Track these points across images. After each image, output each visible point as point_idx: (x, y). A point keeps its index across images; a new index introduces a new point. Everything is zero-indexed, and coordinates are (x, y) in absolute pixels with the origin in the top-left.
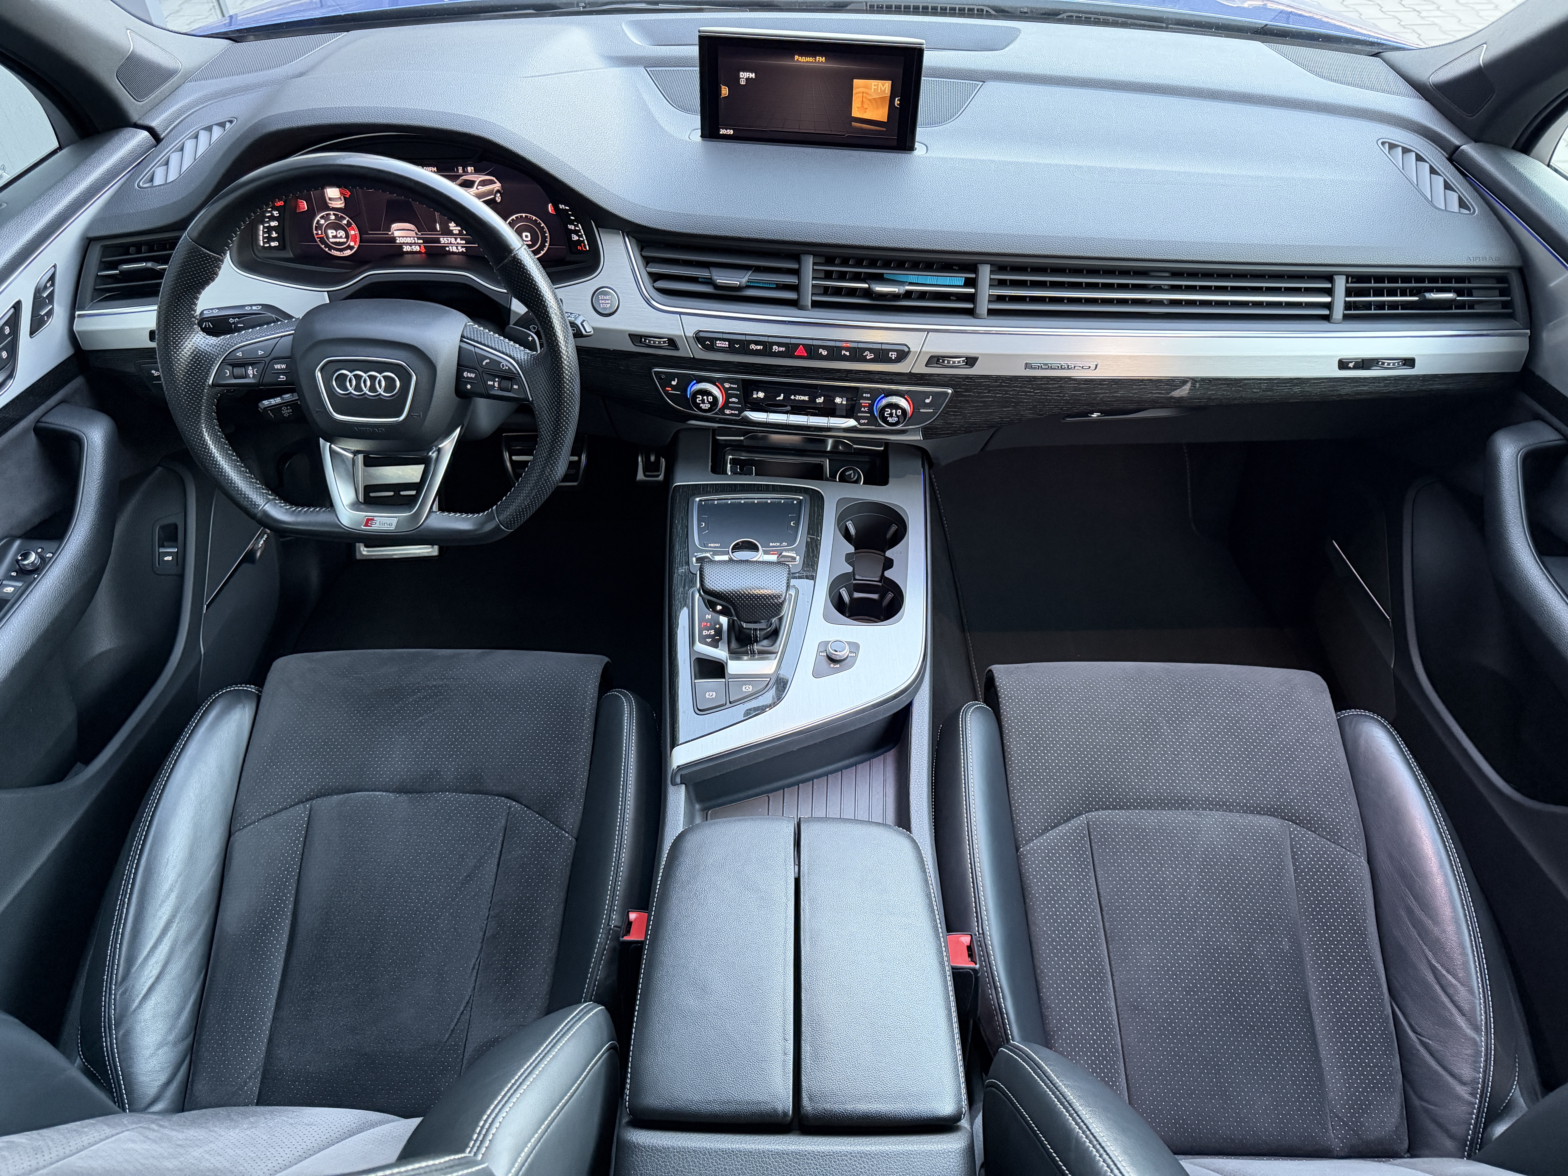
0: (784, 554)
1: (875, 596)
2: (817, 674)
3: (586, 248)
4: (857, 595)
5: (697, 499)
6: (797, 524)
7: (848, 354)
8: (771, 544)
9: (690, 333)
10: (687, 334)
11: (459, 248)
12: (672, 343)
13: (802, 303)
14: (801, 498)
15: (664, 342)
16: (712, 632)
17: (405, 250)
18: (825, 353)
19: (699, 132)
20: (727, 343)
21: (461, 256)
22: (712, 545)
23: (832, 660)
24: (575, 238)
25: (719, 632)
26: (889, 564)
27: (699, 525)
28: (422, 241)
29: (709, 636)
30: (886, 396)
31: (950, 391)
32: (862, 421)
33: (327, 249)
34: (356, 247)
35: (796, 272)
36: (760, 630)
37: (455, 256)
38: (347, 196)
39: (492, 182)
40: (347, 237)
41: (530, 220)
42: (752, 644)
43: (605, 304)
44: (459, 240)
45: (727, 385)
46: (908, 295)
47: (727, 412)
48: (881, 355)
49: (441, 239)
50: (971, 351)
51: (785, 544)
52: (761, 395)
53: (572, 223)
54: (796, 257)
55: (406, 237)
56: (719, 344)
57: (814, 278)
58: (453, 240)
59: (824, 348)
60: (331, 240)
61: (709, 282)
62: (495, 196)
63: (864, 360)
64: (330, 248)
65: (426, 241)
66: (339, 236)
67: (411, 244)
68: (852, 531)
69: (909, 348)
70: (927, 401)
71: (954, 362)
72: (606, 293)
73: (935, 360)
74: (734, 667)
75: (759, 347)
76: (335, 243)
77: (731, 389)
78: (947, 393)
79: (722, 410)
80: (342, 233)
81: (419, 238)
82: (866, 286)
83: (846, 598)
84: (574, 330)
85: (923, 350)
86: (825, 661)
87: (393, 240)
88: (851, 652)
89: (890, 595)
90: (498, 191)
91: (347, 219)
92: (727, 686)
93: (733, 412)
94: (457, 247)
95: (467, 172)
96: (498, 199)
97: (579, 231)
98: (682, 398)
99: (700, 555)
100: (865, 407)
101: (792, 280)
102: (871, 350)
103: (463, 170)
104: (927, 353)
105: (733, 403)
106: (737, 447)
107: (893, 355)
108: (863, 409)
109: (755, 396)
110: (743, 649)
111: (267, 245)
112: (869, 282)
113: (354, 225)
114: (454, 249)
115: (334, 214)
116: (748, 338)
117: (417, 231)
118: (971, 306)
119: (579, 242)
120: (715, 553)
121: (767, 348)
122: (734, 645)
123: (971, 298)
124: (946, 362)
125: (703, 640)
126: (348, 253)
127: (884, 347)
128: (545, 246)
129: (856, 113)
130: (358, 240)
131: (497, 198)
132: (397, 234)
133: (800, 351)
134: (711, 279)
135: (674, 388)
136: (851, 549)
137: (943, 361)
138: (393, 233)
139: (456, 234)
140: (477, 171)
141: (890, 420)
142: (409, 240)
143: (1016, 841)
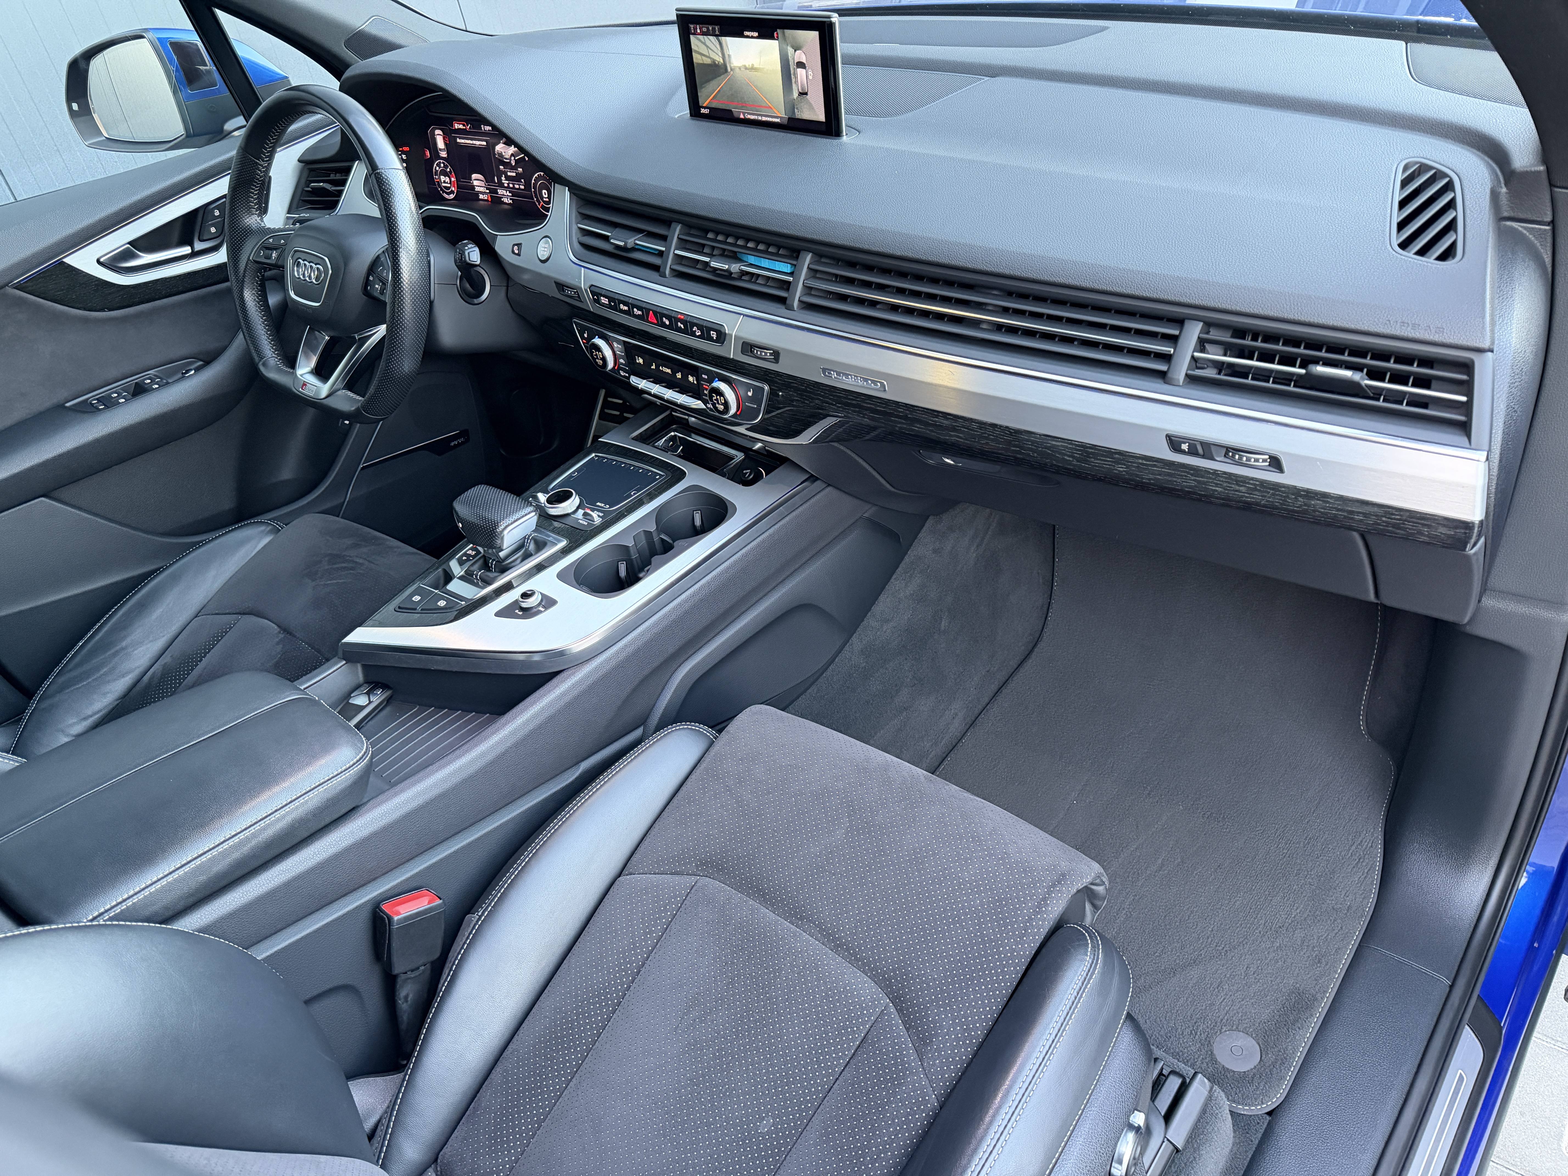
5: (598, 455)
6: (635, 493)
7: (683, 327)
10: (586, 287)
12: (579, 294)
13: (662, 270)
14: (663, 474)
15: (575, 293)
16: (473, 553)
17: (480, 197)
18: (668, 322)
20: (607, 299)
21: (509, 207)
25: (476, 555)
27: (573, 473)
28: (488, 191)
29: (467, 556)
30: (710, 379)
31: (766, 387)
33: (441, 192)
34: (455, 192)
35: (667, 240)
37: (506, 207)
40: (450, 182)
41: (545, 178)
43: (544, 252)
44: (508, 193)
45: (615, 345)
46: (743, 275)
47: (622, 372)
48: (705, 333)
49: (498, 190)
52: (641, 361)
54: (670, 224)
55: (480, 187)
56: (603, 299)
57: (677, 247)
58: (505, 193)
59: (667, 317)
60: (444, 185)
61: (608, 240)
63: (696, 336)
67: (482, 192)
69: (725, 330)
70: (749, 394)
71: (764, 354)
73: (747, 348)
74: (455, 584)
75: (626, 308)
76: (445, 187)
77: (618, 350)
78: (764, 389)
80: (447, 179)
81: (486, 188)
82: (707, 259)
85: (736, 334)
86: (515, 606)
87: (473, 188)
88: (544, 607)
91: (449, 167)
92: (434, 596)
93: (625, 374)
94: (508, 199)
99: (536, 494)
102: (697, 326)
104: (739, 338)
105: (622, 365)
107: (715, 335)
109: (638, 362)
113: (453, 173)
114: (506, 201)
115: (443, 163)
116: (616, 296)
117: (485, 182)
118: (787, 295)
121: (630, 309)
122: (474, 569)
123: (790, 287)
124: (758, 352)
125: (461, 557)
126: (452, 196)
127: (705, 324)
130: (456, 186)
133: (652, 318)
134: (611, 238)
135: (586, 340)
136: (651, 528)
137: (754, 351)
138: (473, 183)
139: (505, 187)
141: (718, 406)
142: (482, 189)
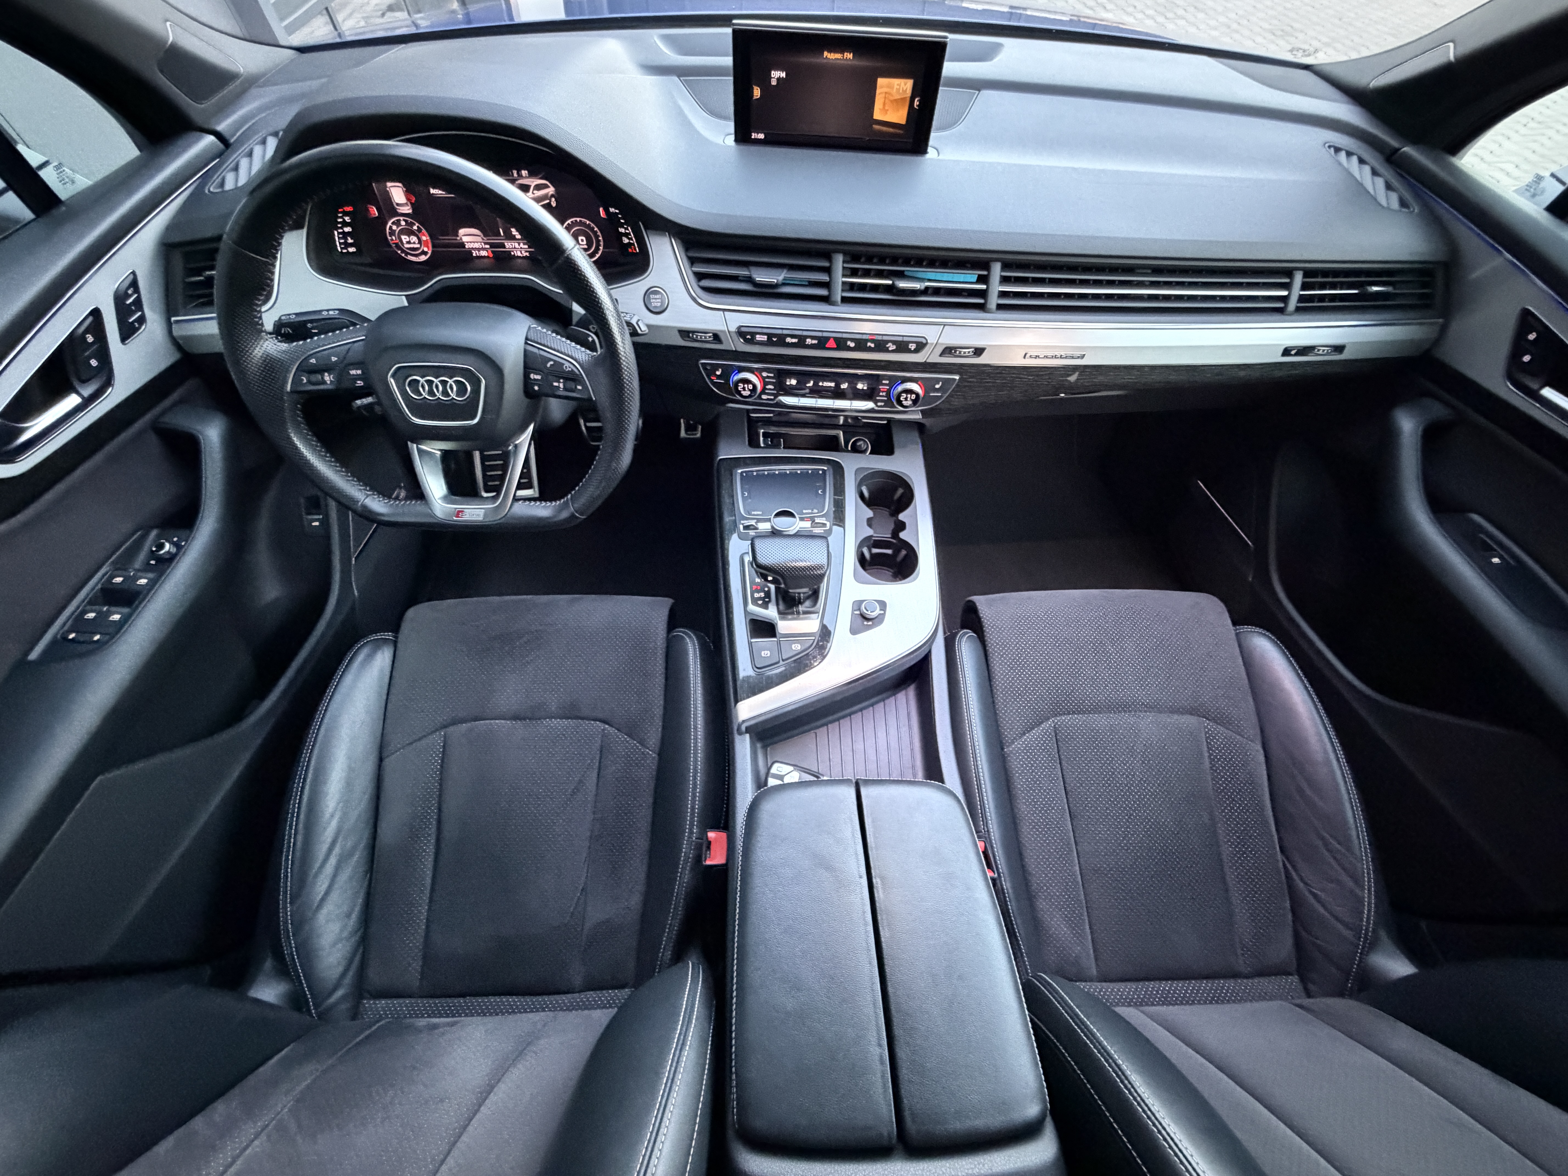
0: (816, 521)
1: (889, 552)
2: (854, 631)
3: (635, 250)
4: (875, 551)
5: (739, 471)
6: (824, 492)
7: (873, 345)
8: (804, 511)
9: (733, 328)
10: (730, 330)
11: (523, 252)
12: (716, 337)
13: (833, 299)
14: (826, 468)
15: (710, 337)
16: (762, 595)
17: (474, 255)
18: (852, 345)
19: (733, 137)
20: (766, 337)
21: (525, 261)
22: (755, 513)
23: (864, 617)
24: (626, 240)
25: (768, 594)
26: (901, 526)
27: (743, 494)
28: (488, 246)
29: (760, 598)
30: (902, 382)
31: (957, 377)
32: (879, 404)
33: (403, 255)
34: (430, 252)
35: (828, 270)
36: (804, 593)
37: (519, 261)
38: (413, 201)
39: (546, 186)
40: (420, 242)
41: (584, 224)
42: (797, 606)
43: (655, 303)
44: (522, 245)
45: (765, 374)
46: (926, 291)
47: (764, 397)
48: (902, 347)
49: (506, 244)
50: (979, 343)
51: (815, 511)
52: (794, 382)
53: (622, 226)
54: (827, 255)
55: (474, 242)
56: (759, 338)
57: (844, 276)
58: (517, 245)
59: (852, 340)
60: (406, 246)
61: (749, 280)
62: (550, 201)
63: (887, 350)
64: (407, 254)
65: (492, 246)
66: (412, 242)
67: (479, 249)
68: (866, 494)
69: (927, 340)
70: (937, 386)
71: (965, 353)
72: (656, 293)
73: (949, 350)
74: (784, 626)
75: (795, 340)
76: (410, 249)
77: (768, 377)
78: (955, 379)
79: (759, 397)
80: (414, 239)
81: (485, 244)
82: (890, 282)
83: (867, 555)
84: (630, 329)
85: (939, 341)
86: (860, 619)
87: (462, 245)
88: (881, 610)
89: (904, 552)
90: (552, 196)
91: (417, 224)
92: (779, 643)
93: (769, 397)
94: (521, 252)
95: (522, 176)
96: (554, 204)
97: (629, 234)
98: (724, 387)
99: (747, 523)
100: (883, 392)
101: (824, 277)
102: (894, 342)
103: (518, 173)
104: (942, 344)
105: (770, 389)
106: (767, 422)
107: (912, 347)
108: (881, 394)
109: (788, 383)
110: (790, 611)
111: (345, 251)
112: (893, 278)
113: (424, 231)
114: (519, 254)
115: (404, 220)
116: (785, 332)
117: (482, 236)
118: (981, 301)
119: (630, 244)
120: (759, 521)
121: (801, 343)
122: (781, 607)
123: (983, 294)
124: (958, 352)
125: (755, 601)
126: (423, 258)
127: (906, 339)
128: (599, 249)
129: (878, 115)
130: (430, 245)
131: (552, 203)
132: (465, 239)
133: (831, 344)
134: (750, 277)
135: (719, 377)
136: (870, 513)
137: (955, 352)
138: (461, 239)
139: (519, 239)
140: (532, 174)
141: (905, 403)
142: (476, 245)
143: (1001, 742)
